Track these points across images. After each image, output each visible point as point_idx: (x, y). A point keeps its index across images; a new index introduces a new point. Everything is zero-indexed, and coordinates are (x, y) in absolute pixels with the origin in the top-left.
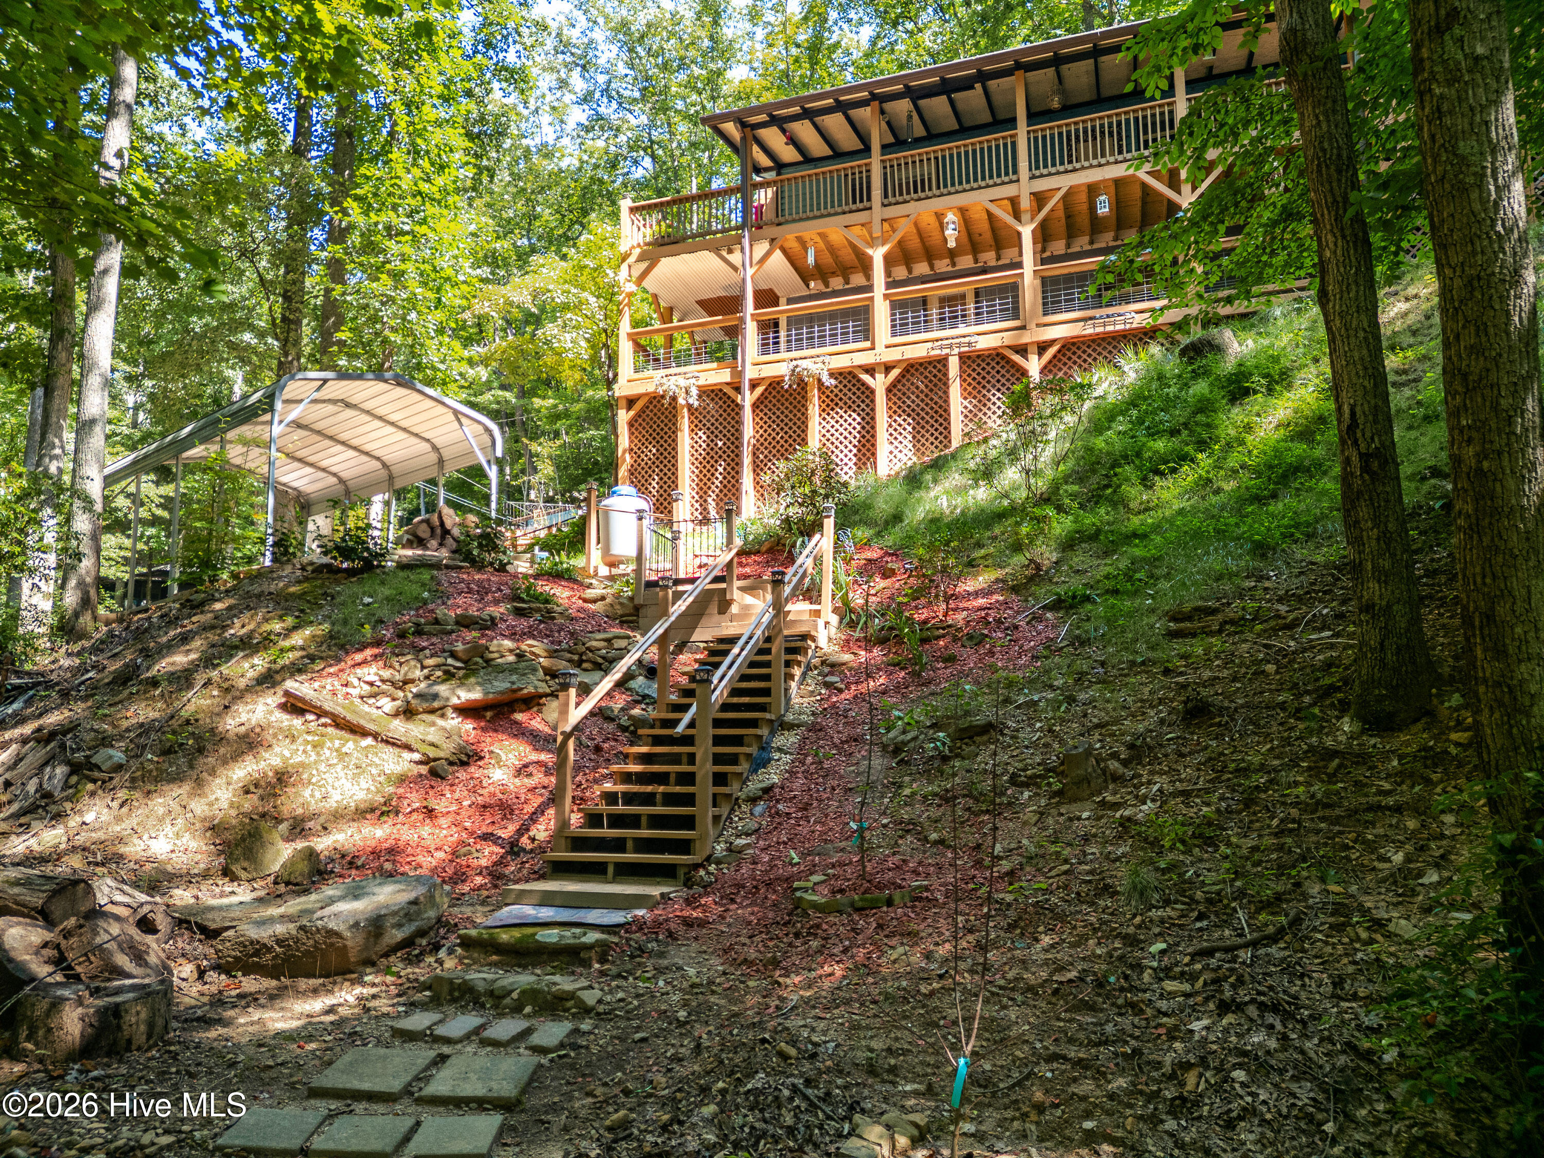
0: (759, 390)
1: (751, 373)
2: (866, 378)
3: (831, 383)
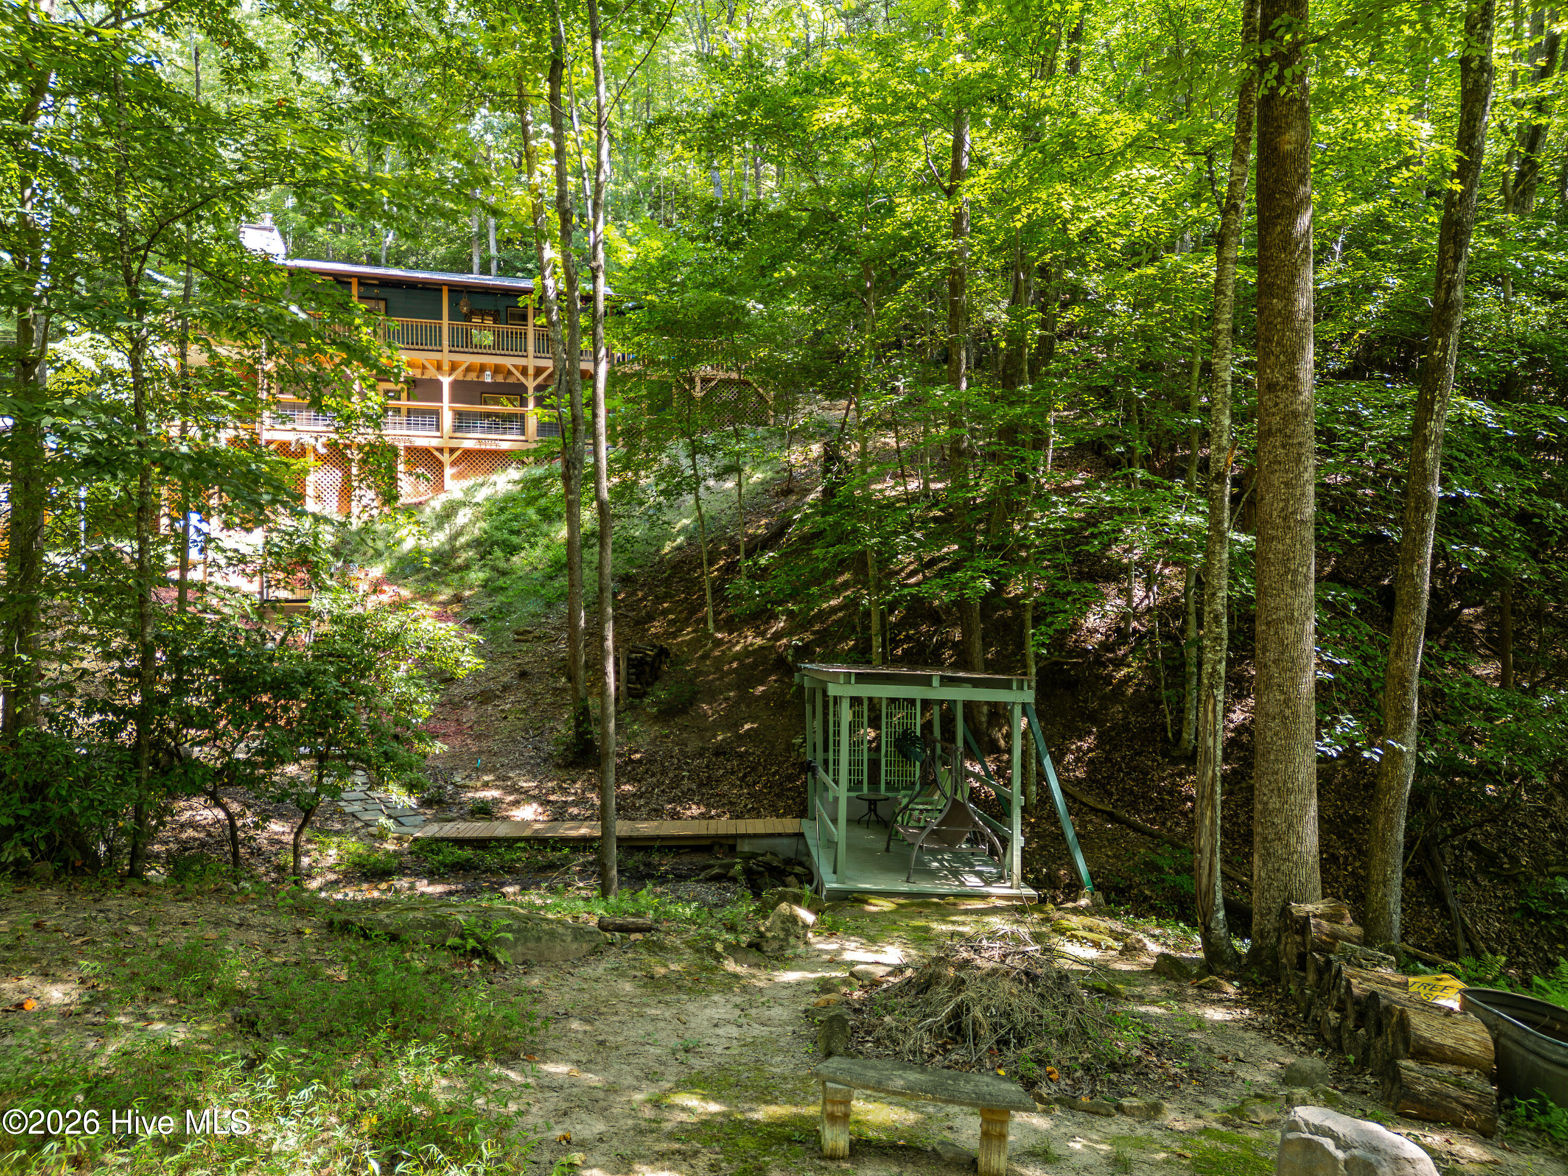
0: (273, 446)
1: (267, 436)
2: (346, 451)
3: (323, 451)
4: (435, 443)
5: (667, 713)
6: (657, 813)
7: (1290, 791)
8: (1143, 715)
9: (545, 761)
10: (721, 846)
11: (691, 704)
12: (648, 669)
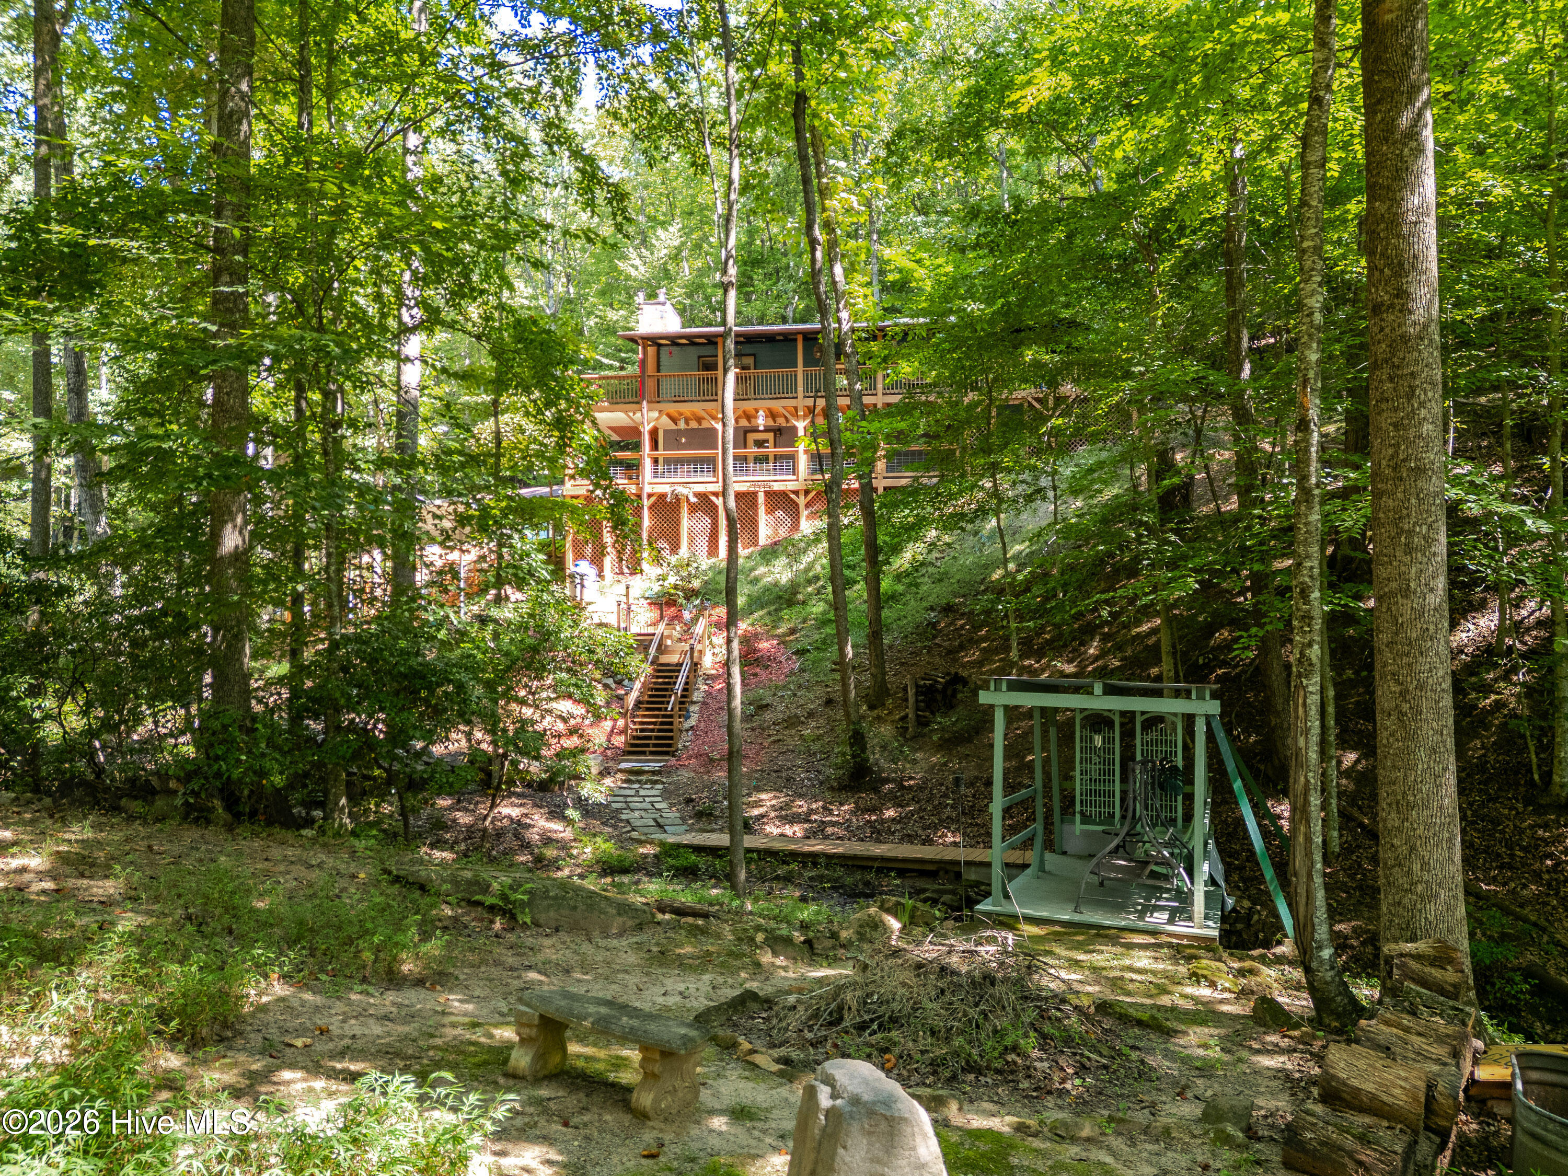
0: (653, 499)
1: (648, 489)
2: (713, 498)
3: (693, 500)
4: (791, 486)
5: (949, 743)
6: (909, 838)
7: (1411, 806)
8: (1507, 753)
9: (821, 783)
10: (947, 872)
11: (977, 733)
12: (939, 697)
